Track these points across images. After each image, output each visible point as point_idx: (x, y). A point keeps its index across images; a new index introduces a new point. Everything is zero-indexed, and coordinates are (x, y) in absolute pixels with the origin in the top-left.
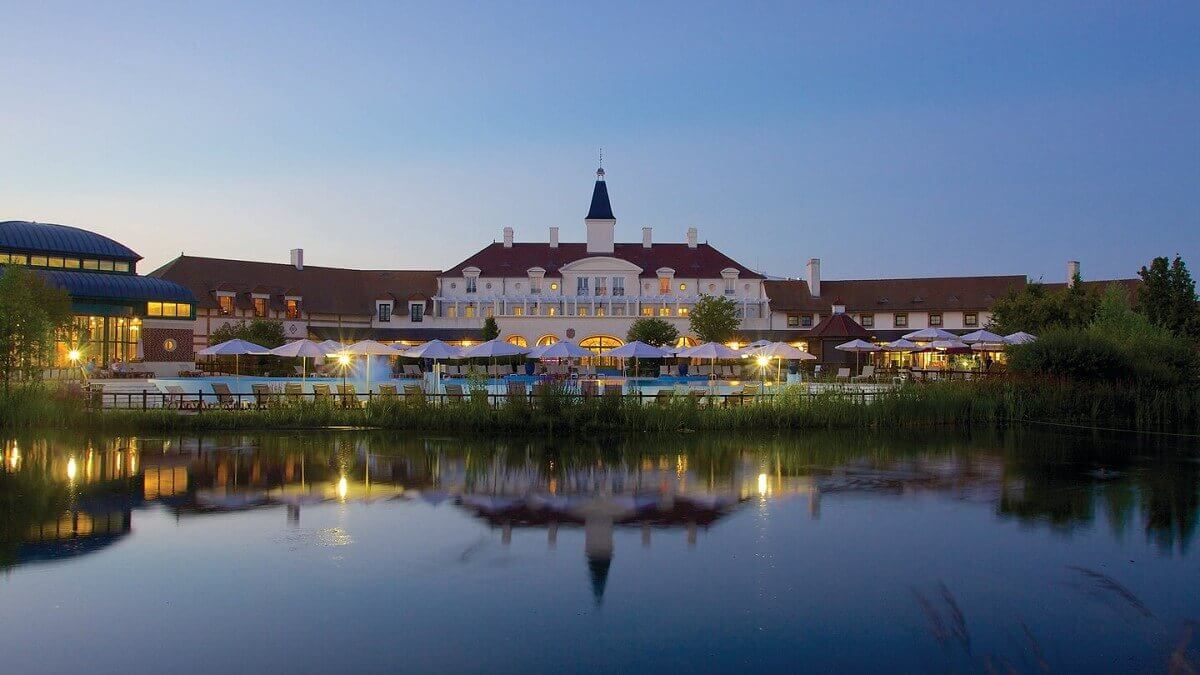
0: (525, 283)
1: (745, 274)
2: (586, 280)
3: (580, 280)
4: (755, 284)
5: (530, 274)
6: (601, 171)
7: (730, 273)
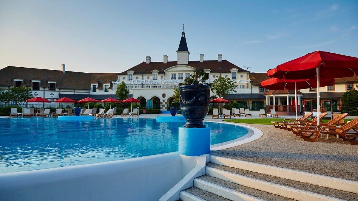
0: (151, 77)
1: (240, 70)
2: (175, 74)
3: (172, 75)
4: (245, 75)
5: (153, 73)
6: (183, 33)
7: (234, 70)
